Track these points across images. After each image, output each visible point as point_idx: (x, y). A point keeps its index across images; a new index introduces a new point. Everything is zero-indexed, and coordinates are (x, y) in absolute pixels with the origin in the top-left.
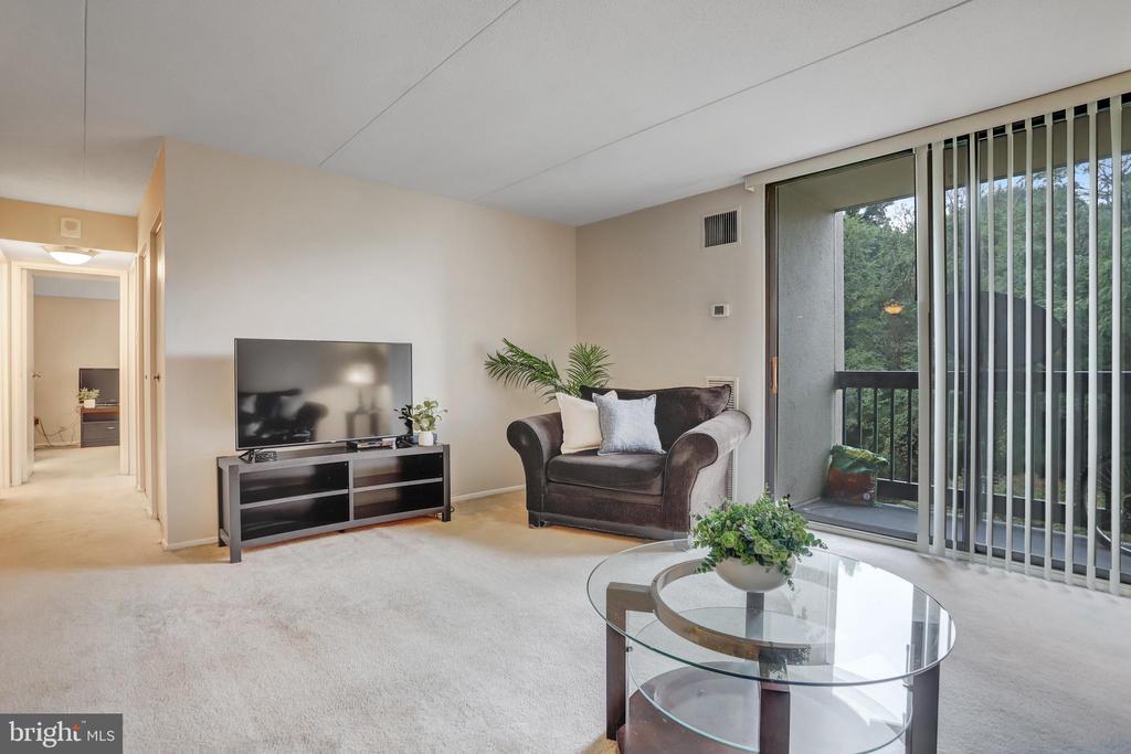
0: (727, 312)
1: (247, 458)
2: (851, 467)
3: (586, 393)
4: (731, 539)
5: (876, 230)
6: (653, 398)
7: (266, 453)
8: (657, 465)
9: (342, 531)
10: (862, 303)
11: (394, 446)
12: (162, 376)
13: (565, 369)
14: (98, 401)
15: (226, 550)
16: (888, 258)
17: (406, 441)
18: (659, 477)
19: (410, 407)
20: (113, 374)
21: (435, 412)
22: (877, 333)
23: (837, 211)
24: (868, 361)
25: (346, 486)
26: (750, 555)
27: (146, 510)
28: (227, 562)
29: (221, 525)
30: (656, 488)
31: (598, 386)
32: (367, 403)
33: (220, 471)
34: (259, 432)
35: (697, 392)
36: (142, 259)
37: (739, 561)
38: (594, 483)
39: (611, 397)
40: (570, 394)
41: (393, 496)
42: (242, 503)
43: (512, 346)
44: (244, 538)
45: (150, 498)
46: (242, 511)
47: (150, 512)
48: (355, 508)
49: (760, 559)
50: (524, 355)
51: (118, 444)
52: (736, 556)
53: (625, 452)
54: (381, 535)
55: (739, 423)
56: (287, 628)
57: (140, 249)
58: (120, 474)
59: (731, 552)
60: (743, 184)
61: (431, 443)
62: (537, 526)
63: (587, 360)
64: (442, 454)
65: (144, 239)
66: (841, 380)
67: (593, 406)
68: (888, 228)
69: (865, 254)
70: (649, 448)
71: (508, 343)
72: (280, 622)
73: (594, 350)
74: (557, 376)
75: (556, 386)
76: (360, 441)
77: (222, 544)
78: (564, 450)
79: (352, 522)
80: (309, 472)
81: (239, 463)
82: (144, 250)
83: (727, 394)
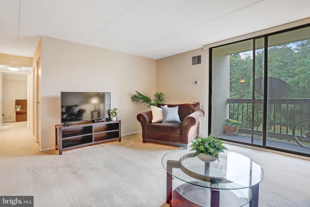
0: (198, 83)
1: (64, 125)
2: (231, 125)
3: (159, 106)
4: (202, 148)
5: (237, 59)
6: (177, 107)
7: (69, 124)
8: (179, 126)
9: (90, 145)
10: (233, 79)
11: (105, 121)
12: (40, 102)
13: (153, 99)
14: (21, 109)
15: (58, 151)
16: (240, 67)
17: (109, 119)
18: (180, 129)
19: (110, 110)
20: (25, 101)
21: (117, 111)
22: (237, 87)
23: (228, 55)
24: (235, 95)
25: (92, 132)
26: (207, 152)
27: (34, 140)
28: (58, 154)
29: (56, 144)
30: (178, 132)
31: (162, 104)
32: (97, 108)
33: (56, 129)
34: (67, 117)
35: (190, 105)
36: (34, 69)
37: (204, 154)
38: (161, 130)
39: (166, 106)
40: (154, 106)
41: (105, 135)
42: (62, 138)
43: (138, 93)
44: (63, 147)
45: (36, 136)
46: (62, 140)
47: (36, 141)
48: (94, 138)
49: (210, 154)
50: (141, 95)
51: (27, 121)
52: (203, 153)
53: (170, 122)
54: (102, 146)
55: (201, 114)
56: (76, 173)
57: (33, 67)
58: (27, 129)
59: (202, 152)
60: (203, 48)
61: (116, 120)
62: (145, 143)
63: (159, 96)
64: (119, 123)
65: (35, 64)
66: (229, 101)
67: (161, 109)
68: (240, 58)
69: (234, 65)
70: (177, 121)
71: (137, 92)
72: (74, 172)
73: (161, 94)
74: (151, 101)
75: (150, 104)
76: (96, 120)
77: (57, 149)
78: (153, 121)
79: (93, 142)
80: (81, 129)
81: (62, 127)
82: (35, 66)
83: (198, 106)
